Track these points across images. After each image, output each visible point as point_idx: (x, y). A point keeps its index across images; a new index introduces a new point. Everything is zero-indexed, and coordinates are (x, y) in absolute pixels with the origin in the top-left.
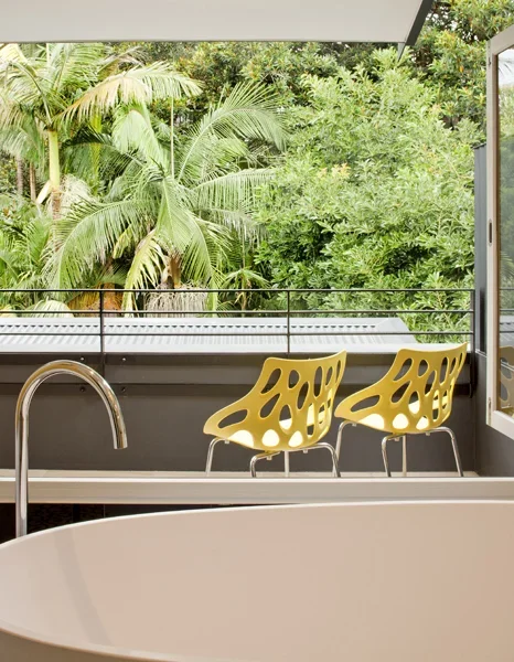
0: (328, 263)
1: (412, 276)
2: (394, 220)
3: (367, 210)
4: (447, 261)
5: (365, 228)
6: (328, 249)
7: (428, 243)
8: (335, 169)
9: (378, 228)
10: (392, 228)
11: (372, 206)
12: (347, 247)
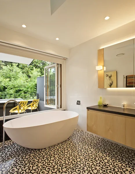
0: (6, 92)
1: (19, 93)
2: (17, 86)
3: (13, 85)
4: (24, 91)
5: (12, 87)
6: (6, 90)
7: (22, 89)
8: (7, 79)
9: (14, 87)
10: (16, 87)
11: (13, 84)
12: (9, 90)
